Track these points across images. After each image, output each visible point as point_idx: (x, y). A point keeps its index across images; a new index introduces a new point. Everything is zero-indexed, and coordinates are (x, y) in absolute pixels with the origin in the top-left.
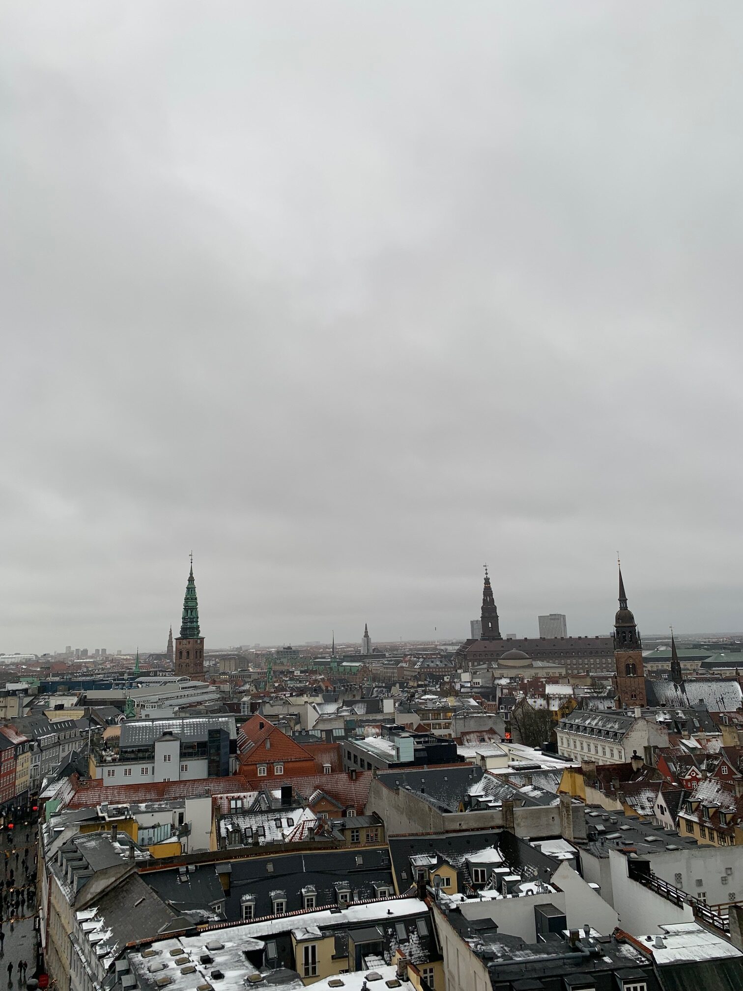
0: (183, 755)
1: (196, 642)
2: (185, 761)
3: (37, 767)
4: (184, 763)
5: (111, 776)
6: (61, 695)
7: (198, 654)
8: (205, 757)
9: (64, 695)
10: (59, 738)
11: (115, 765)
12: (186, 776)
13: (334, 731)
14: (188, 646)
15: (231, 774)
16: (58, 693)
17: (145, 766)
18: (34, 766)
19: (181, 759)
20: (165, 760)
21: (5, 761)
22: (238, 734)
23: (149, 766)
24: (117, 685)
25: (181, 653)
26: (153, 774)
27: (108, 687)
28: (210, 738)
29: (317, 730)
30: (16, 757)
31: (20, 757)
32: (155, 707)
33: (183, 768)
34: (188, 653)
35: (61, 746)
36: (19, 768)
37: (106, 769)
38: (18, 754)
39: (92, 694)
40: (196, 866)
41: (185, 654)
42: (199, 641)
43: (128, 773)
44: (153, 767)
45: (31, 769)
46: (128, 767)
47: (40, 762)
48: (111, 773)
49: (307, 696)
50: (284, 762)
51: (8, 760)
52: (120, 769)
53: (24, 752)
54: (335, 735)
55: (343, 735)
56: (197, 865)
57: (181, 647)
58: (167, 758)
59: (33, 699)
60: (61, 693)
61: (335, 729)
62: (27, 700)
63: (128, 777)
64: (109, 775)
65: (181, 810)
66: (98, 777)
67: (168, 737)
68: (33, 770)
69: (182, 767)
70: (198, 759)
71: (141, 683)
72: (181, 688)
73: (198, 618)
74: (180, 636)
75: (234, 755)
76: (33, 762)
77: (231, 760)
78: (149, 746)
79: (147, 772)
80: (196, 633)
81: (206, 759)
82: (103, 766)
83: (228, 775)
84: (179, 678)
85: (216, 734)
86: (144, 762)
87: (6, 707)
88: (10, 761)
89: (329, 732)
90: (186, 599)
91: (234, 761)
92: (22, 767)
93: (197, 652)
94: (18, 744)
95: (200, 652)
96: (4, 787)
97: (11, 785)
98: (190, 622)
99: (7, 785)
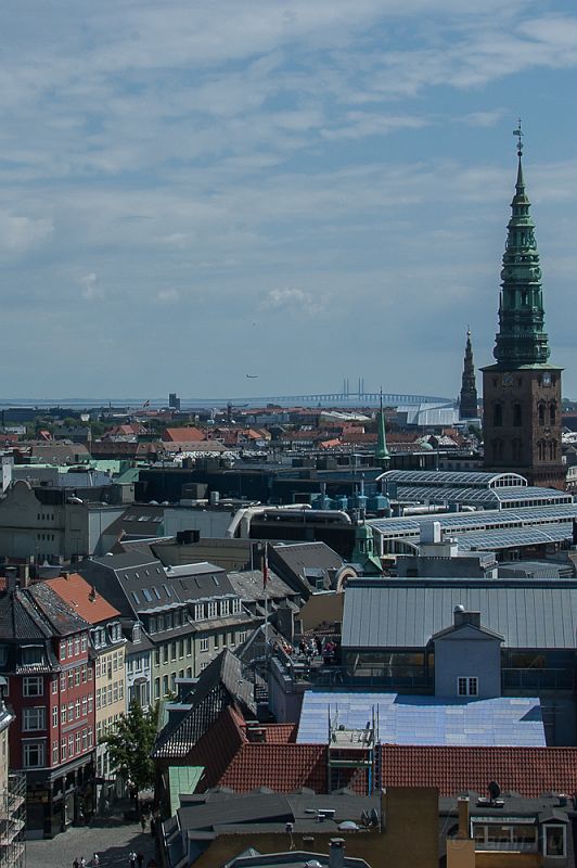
1: (540, 379)
6: (190, 508)
7: (547, 413)
10: (191, 617)
14: (517, 392)
16: (183, 502)
18: (138, 680)
21: (67, 661)
25: (499, 407)
30: (92, 654)
31: (102, 654)
34: (518, 409)
36: (102, 682)
38: (97, 648)
41: (508, 414)
42: (547, 379)
45: (131, 687)
47: (149, 672)
51: (75, 658)
53: (111, 647)
57: (497, 392)
59: (123, 516)
60: (191, 503)
68: (134, 689)
73: (542, 313)
74: (495, 361)
76: (135, 671)
78: (422, 650)
80: (539, 356)
84: (497, 477)
88: (80, 663)
90: (511, 260)
92: (110, 677)
93: (541, 409)
94: (95, 625)
95: (553, 408)
96: (68, 724)
97: (85, 721)
98: (520, 324)
99: (75, 721)
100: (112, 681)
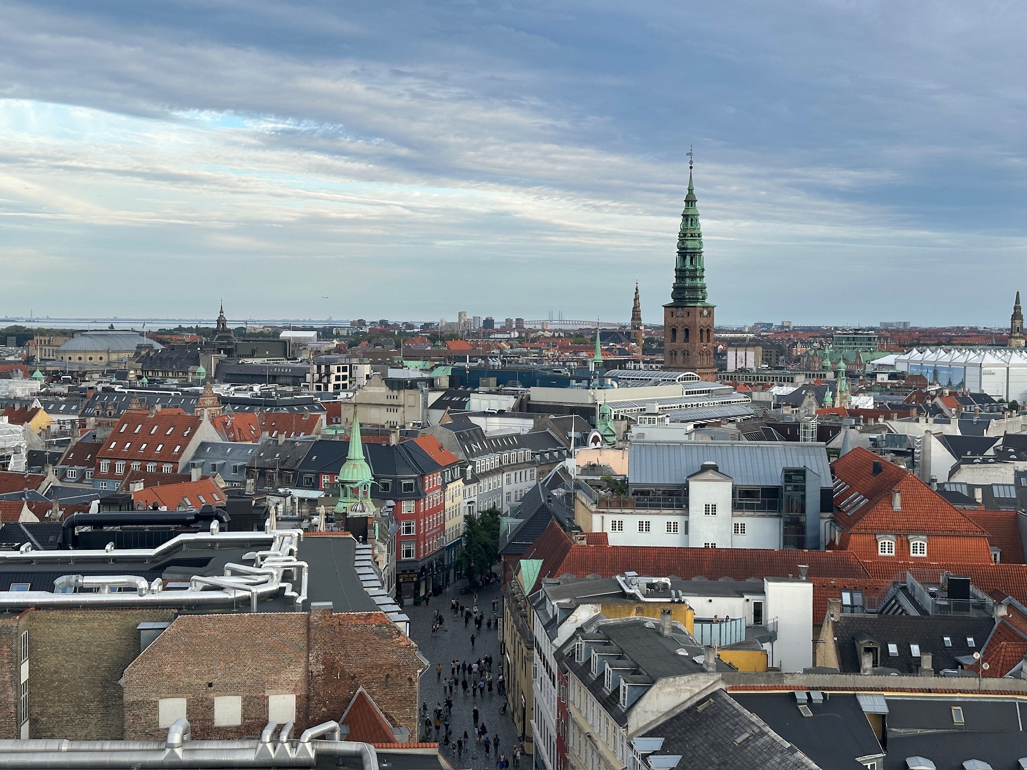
0: (737, 507)
1: (701, 313)
2: (740, 516)
3: (473, 505)
4: (739, 521)
5: (617, 531)
6: (487, 393)
7: (705, 334)
8: (776, 514)
9: (490, 393)
10: (500, 462)
11: (623, 513)
12: (743, 542)
13: (995, 488)
14: (687, 321)
15: (822, 547)
16: (481, 388)
17: (673, 519)
18: (469, 503)
19: (735, 513)
20: (707, 512)
21: (430, 491)
22: (833, 478)
23: (679, 519)
24: (579, 380)
25: (674, 331)
26: (687, 532)
27: (563, 382)
28: (786, 482)
29: (961, 484)
30: (444, 486)
31: (450, 486)
32: (654, 422)
33: (739, 529)
34: (687, 331)
35: (505, 475)
36: (448, 504)
37: (609, 518)
38: (446, 481)
39: (539, 394)
40: (824, 695)
41: (680, 334)
42: (705, 312)
43: (644, 527)
44: (687, 523)
45: (465, 507)
46: (645, 518)
47: (476, 498)
48: (618, 526)
49: (927, 422)
50: (927, 536)
51: (434, 489)
52: (631, 520)
53: (453, 480)
54: (996, 495)
55: (1014, 496)
56: (825, 692)
57: (673, 321)
58: (711, 509)
59: (442, 396)
60: (486, 389)
61: (998, 485)
62: (433, 397)
63: (644, 534)
64: (614, 528)
65: (757, 598)
66: (597, 529)
67: (710, 474)
68: (467, 509)
69: (736, 525)
70: (764, 516)
71: (616, 379)
72: (685, 393)
73: (703, 270)
74: (672, 301)
75: (829, 515)
76: (467, 496)
77: (823, 522)
78: (680, 486)
79: (675, 529)
80: (701, 297)
81: (777, 516)
82: (603, 512)
83: (817, 548)
84: (681, 375)
85: (796, 476)
86: (671, 512)
87: (403, 406)
88: (437, 491)
89: (987, 490)
90: (683, 236)
91: (828, 525)
92: (453, 502)
93: (701, 331)
94: (446, 467)
95: (708, 331)
96: (429, 531)
97: (439, 529)
98: (689, 277)
99: (433, 529)
100: (454, 504)
